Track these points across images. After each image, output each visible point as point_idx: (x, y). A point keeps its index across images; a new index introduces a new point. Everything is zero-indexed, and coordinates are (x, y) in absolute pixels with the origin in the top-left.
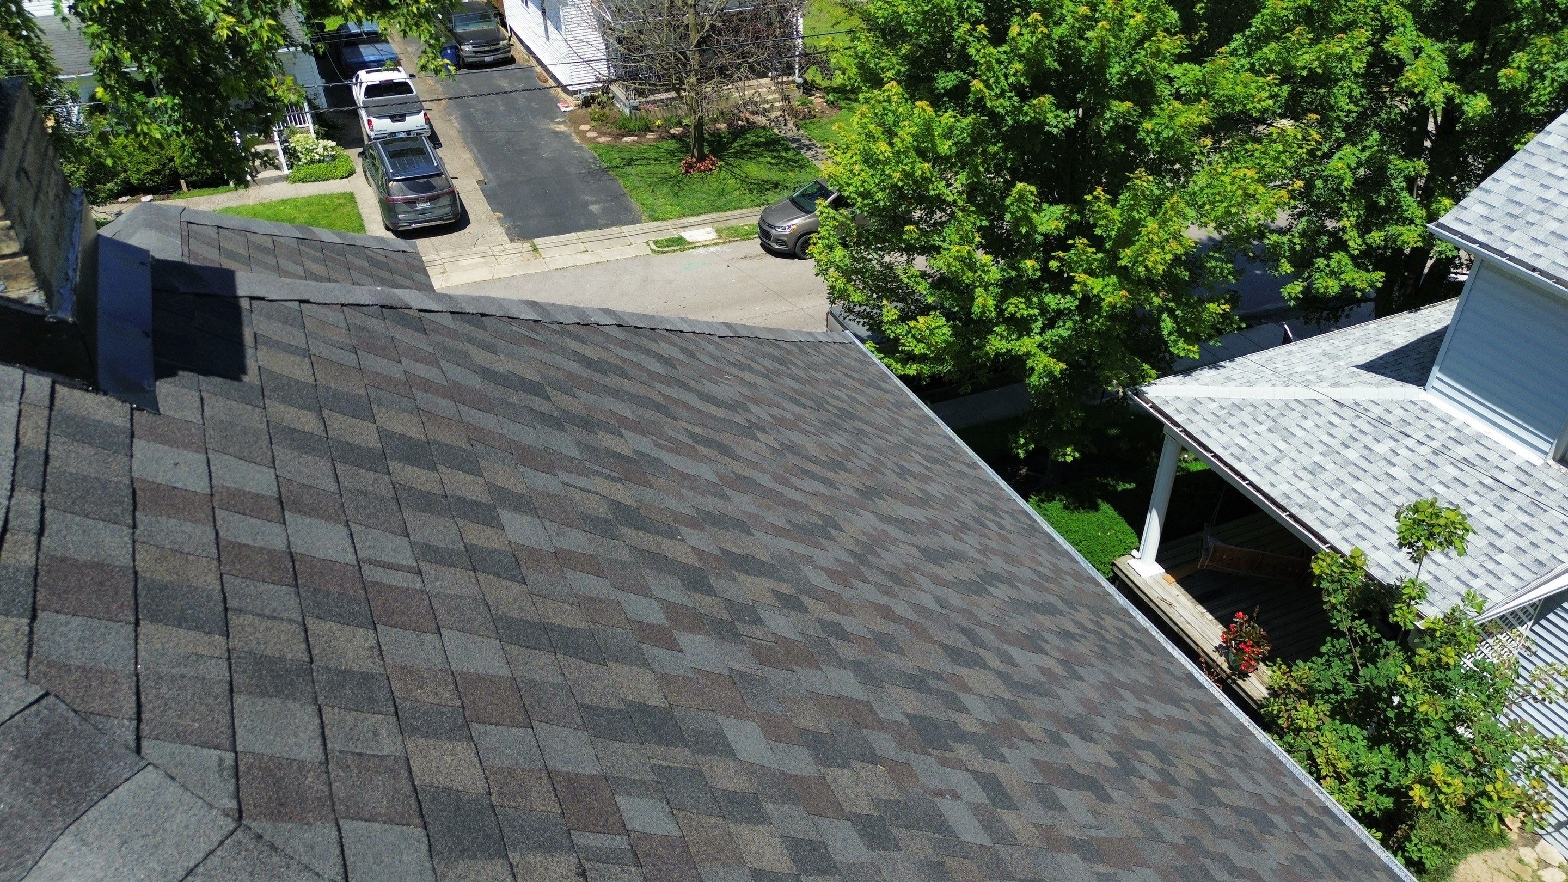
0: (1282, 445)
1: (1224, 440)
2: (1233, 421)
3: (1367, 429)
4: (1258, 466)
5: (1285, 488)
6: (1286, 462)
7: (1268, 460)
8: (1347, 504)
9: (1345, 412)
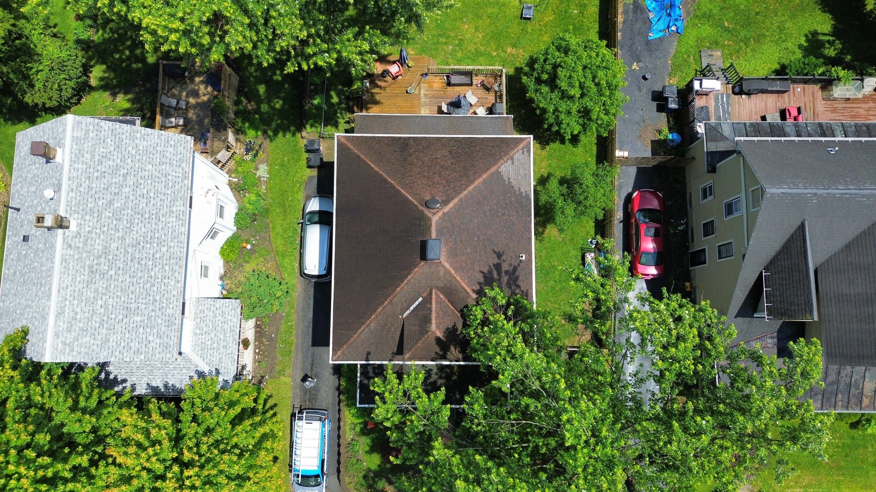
0: (224, 357)
1: (232, 367)
2: (226, 371)
3: (206, 349)
4: (232, 356)
5: (234, 347)
6: (228, 352)
7: (230, 356)
8: (228, 335)
9: (205, 356)
